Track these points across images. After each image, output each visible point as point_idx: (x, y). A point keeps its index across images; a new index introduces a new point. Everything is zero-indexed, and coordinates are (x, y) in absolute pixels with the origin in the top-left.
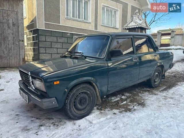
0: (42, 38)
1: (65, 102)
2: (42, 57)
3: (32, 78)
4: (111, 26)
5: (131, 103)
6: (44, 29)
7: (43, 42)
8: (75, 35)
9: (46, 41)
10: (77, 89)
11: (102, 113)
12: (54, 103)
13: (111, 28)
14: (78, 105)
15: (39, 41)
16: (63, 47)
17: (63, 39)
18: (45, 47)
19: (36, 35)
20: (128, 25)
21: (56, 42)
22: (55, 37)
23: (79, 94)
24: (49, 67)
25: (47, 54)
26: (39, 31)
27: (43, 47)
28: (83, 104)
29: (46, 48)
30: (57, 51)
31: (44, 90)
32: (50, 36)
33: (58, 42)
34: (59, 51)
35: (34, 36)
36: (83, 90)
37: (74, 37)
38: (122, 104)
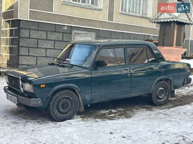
0: (24, 33)
1: (49, 103)
2: (23, 61)
3: (22, 82)
4: (138, 15)
5: (119, 116)
6: (29, 20)
7: (26, 39)
8: (75, 28)
9: (29, 38)
10: (60, 93)
11: (84, 120)
12: (39, 102)
13: (137, 18)
14: (61, 108)
15: (19, 38)
16: (55, 48)
17: (57, 34)
18: (27, 47)
19: (16, 28)
20: (159, 17)
21: (45, 40)
22: (44, 32)
23: (62, 98)
24: (34, 74)
25: (31, 57)
26: (21, 22)
27: (25, 47)
28: (66, 108)
29: (29, 47)
30: (46, 53)
31: (32, 92)
32: (36, 30)
33: (48, 40)
34: (49, 53)
35: (13, 29)
36: (66, 95)
37: (73, 33)
38: (109, 116)
